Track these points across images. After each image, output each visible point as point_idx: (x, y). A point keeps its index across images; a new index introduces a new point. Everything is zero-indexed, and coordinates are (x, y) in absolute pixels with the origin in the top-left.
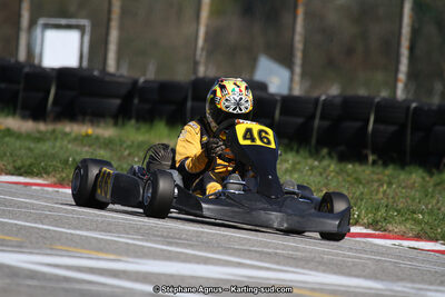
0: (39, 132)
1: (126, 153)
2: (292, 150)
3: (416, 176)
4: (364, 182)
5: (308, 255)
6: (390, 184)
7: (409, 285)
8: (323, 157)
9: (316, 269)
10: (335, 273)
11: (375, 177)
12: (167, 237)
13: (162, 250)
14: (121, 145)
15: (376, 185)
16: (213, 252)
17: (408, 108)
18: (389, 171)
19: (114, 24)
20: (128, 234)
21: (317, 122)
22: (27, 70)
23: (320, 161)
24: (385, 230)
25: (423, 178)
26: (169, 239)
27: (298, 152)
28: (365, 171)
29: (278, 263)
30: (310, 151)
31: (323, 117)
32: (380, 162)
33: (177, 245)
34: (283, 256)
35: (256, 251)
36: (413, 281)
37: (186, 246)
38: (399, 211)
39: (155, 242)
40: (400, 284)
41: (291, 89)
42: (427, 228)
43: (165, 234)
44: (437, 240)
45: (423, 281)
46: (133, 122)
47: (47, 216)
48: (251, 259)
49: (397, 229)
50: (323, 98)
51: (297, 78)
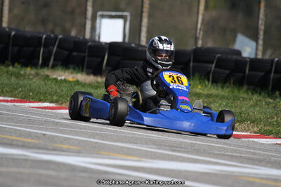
0: (98, 82)
2: (256, 92)
5: (262, 157)
8: (276, 97)
9: (265, 166)
10: (277, 168)
12: (172, 147)
13: (168, 155)
16: (200, 156)
19: (145, 15)
20: (148, 144)
21: (272, 74)
22: (90, 43)
23: (274, 100)
26: (174, 147)
27: (260, 94)
29: (242, 162)
30: (268, 93)
33: (179, 151)
34: (246, 158)
35: (228, 155)
39: (165, 150)
41: (256, 54)
43: (171, 145)
47: (97, 134)
48: (224, 159)
50: (276, 59)
51: (260, 48)
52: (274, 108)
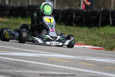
1: (11, 25)
3: (85, 29)
4: (72, 31)
5: (56, 50)
6: (78, 31)
7: (82, 57)
9: (58, 53)
10: (63, 54)
11: (75, 30)
12: (20, 46)
13: (18, 50)
14: (9, 23)
15: (75, 31)
17: (83, 12)
18: (79, 28)
20: (10, 46)
21: (60, 16)
23: (61, 26)
24: (77, 43)
25: (87, 30)
28: (72, 28)
29: (48, 52)
30: (58, 23)
31: (62, 15)
32: (77, 26)
33: (22, 48)
34: (50, 50)
35: (43, 49)
36: (83, 56)
37: (24, 49)
38: (80, 38)
40: (79, 56)
42: (88, 42)
44: (90, 45)
45: (85, 56)
46: (13, 17)
48: (41, 51)
49: (80, 42)
50: (61, 9)
51: (55, 5)
52: (61, 29)
